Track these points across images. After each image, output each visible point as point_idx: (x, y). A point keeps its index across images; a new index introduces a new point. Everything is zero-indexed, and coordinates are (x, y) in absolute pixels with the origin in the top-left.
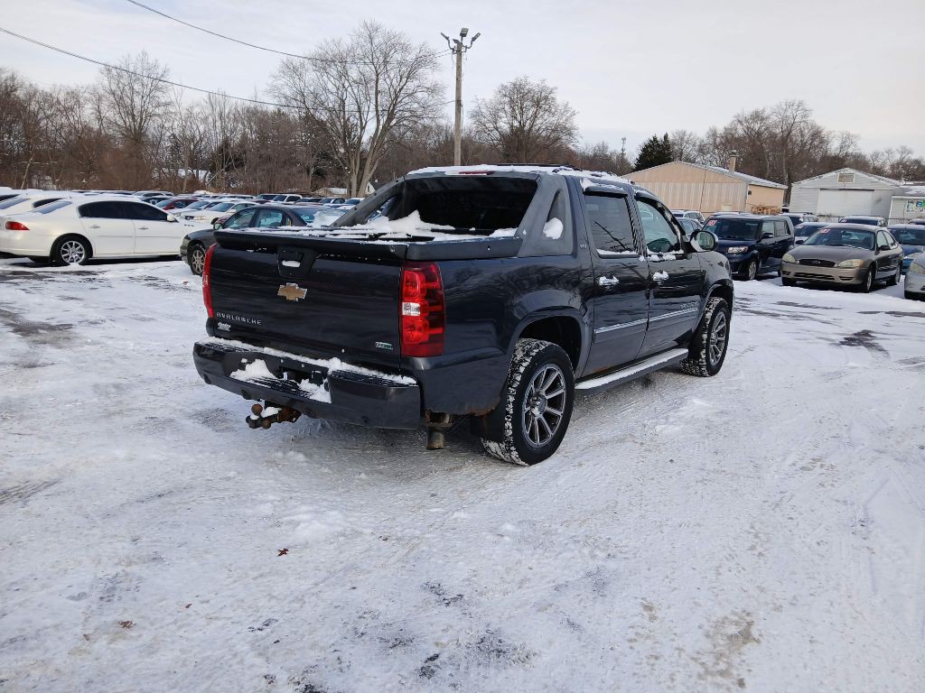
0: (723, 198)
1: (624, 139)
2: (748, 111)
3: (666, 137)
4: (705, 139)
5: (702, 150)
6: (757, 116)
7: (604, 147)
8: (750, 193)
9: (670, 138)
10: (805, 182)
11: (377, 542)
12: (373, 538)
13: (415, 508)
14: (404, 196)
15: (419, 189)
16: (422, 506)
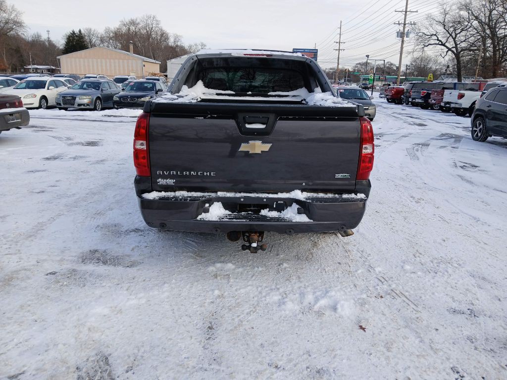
0: (131, 69)
1: (48, 31)
2: (127, 19)
3: (80, 31)
4: (103, 33)
5: (102, 40)
6: (133, 23)
7: (39, 36)
8: (144, 66)
9: (83, 32)
10: (173, 60)
11: (380, 301)
12: (374, 299)
13: (350, 274)
14: (195, 70)
15: (205, 65)
16: (350, 271)
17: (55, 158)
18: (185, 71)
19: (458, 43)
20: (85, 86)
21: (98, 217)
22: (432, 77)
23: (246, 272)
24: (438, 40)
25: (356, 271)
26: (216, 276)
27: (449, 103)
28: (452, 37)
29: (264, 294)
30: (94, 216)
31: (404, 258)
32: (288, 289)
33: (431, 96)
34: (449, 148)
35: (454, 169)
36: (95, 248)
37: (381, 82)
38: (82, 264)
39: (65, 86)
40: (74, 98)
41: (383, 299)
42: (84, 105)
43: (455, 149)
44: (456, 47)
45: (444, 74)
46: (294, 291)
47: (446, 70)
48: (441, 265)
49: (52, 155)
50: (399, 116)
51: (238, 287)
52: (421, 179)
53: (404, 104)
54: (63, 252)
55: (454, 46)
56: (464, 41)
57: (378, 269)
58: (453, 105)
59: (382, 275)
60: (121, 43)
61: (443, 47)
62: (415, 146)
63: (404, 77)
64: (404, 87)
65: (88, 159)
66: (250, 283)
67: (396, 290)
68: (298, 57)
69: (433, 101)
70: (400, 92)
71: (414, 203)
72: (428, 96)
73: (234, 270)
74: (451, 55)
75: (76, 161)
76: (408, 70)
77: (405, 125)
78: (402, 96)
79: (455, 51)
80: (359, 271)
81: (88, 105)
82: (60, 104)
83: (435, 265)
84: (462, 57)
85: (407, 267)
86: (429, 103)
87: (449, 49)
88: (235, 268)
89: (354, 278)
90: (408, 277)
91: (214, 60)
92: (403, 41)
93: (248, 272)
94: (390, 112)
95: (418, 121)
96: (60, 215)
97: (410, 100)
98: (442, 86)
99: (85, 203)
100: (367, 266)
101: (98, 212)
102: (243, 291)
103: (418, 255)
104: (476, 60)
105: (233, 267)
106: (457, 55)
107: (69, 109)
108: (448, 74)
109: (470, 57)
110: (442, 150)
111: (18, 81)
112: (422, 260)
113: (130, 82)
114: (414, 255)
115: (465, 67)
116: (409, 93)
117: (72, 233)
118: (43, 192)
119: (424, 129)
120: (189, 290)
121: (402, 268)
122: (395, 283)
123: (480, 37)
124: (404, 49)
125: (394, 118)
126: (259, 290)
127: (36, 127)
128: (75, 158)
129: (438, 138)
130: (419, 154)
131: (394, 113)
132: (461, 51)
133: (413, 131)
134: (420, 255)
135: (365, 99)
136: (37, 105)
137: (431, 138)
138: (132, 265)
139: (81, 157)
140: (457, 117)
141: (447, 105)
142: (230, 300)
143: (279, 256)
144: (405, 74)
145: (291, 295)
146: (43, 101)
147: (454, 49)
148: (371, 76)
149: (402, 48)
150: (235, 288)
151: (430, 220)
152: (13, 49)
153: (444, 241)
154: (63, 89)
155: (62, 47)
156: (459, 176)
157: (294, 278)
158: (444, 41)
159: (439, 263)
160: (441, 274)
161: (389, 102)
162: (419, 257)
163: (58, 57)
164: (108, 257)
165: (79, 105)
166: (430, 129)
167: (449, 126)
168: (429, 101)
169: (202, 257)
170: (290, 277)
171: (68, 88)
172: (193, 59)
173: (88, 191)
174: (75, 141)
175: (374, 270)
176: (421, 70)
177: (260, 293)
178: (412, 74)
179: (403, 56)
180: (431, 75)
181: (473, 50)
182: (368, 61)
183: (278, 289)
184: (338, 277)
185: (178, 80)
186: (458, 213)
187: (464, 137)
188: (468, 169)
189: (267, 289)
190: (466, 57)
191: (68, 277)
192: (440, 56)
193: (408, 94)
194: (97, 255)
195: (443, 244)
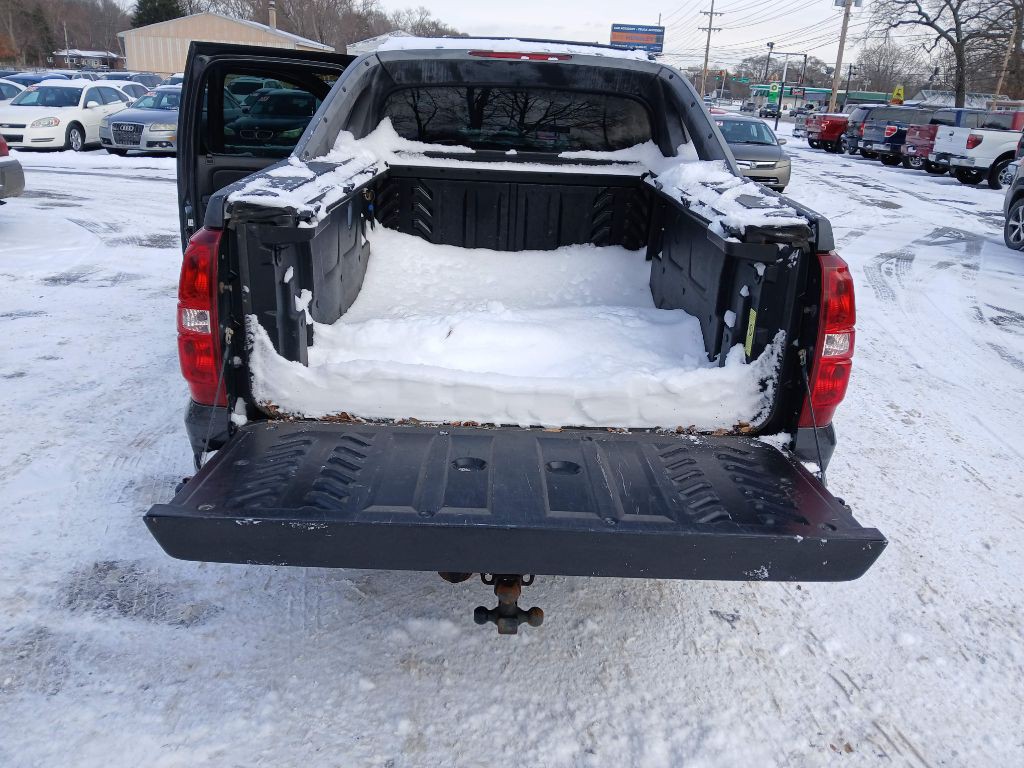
10: (360, 45)
11: (846, 762)
12: (828, 755)
13: (760, 660)
14: (373, 91)
15: (399, 79)
16: (758, 650)
17: (70, 279)
18: (345, 95)
19: (963, 20)
20: (165, 100)
21: (138, 453)
22: (901, 92)
23: (487, 649)
24: (920, 12)
25: (776, 650)
26: (407, 662)
27: (946, 156)
28: (951, 6)
29: (533, 736)
30: (127, 452)
31: (894, 605)
32: (598, 716)
33: (908, 138)
34: (959, 267)
35: (978, 325)
36: (109, 555)
37: (793, 101)
38: (67, 612)
39: (124, 99)
40: (139, 129)
41: (854, 756)
42: (160, 143)
43: (971, 271)
44: (957, 30)
45: (926, 87)
46: (615, 722)
47: (931, 79)
48: (992, 635)
49: (64, 270)
50: (838, 182)
51: (465, 707)
52: (907, 354)
53: (847, 154)
54: (25, 568)
55: (954, 26)
56: (977, 16)
57: (833, 646)
58: (954, 162)
59: (844, 666)
60: (252, 5)
61: (929, 29)
62: (881, 260)
63: (844, 92)
64: (849, 115)
65: (144, 283)
66: (496, 692)
67: (887, 724)
68: (637, 62)
69: (911, 150)
70: (838, 127)
71: (899, 425)
72: (900, 137)
73: (456, 640)
74: (945, 46)
75: (118, 288)
76: (852, 76)
77: (854, 204)
78: (843, 136)
79: (955, 39)
80: (784, 651)
81: (169, 144)
82: (109, 142)
83: (977, 632)
84: (969, 50)
85: (908, 640)
86: (901, 154)
87: (943, 34)
88: (460, 636)
89: (772, 673)
90: (910, 673)
91: (424, 67)
92: (847, 15)
93: (492, 649)
94: (816, 170)
95: (880, 196)
96: (44, 446)
97: (861, 145)
98: (929, 117)
99: (114, 410)
100: (805, 633)
101: (139, 440)
102: (475, 721)
103: (928, 594)
104: (998, 58)
105: (456, 631)
106: (959, 47)
107: (129, 152)
108: (935, 88)
109: (985, 51)
110: (943, 272)
111: (23, 88)
112: (942, 614)
113: (263, 94)
114: (920, 597)
115: (973, 72)
116: (859, 128)
117: (62, 507)
118: (21, 375)
119: (894, 217)
120: (332, 716)
121: (895, 641)
122: (882, 697)
123: (1011, 7)
124: (849, 32)
125: (828, 187)
126: (520, 718)
127: (49, 195)
128: (115, 280)
129: (929, 239)
130: (892, 281)
131: (827, 174)
132: (967, 39)
133: (872, 221)
134: (935, 597)
135: (768, 144)
136: (60, 141)
137: (915, 239)
138: (193, 619)
139: (130, 277)
140: (963, 187)
141: (943, 161)
142: (439, 755)
143: (575, 593)
144: (847, 85)
145: (607, 738)
146: (76, 134)
147: (953, 35)
148: (774, 88)
149: (845, 29)
150: (456, 712)
151: (944, 477)
152: (27, 15)
153: (987, 547)
154: (117, 108)
155: (130, 12)
156: (995, 347)
157: (614, 672)
158: (932, 14)
159: (986, 625)
160: (996, 664)
161: (813, 147)
162: (931, 601)
163: (120, 35)
164: (137, 589)
165: (151, 144)
166: (909, 216)
167: (946, 208)
168: (903, 148)
169: (375, 592)
170: (604, 669)
171: (128, 105)
172: (367, 64)
173: (128, 374)
174: (123, 235)
175: (822, 648)
176: (877, 76)
177: (523, 729)
178: (859, 84)
179: (846, 45)
180: (899, 89)
181: (993, 37)
182: (772, 56)
183: (572, 715)
184: (730, 672)
185: (326, 120)
186: (1007, 458)
187: (985, 238)
188: (1009, 327)
189: (541, 715)
190: (976, 53)
191: (22, 657)
192: (922, 49)
193: (855, 132)
194: (111, 580)
195: (986, 558)
